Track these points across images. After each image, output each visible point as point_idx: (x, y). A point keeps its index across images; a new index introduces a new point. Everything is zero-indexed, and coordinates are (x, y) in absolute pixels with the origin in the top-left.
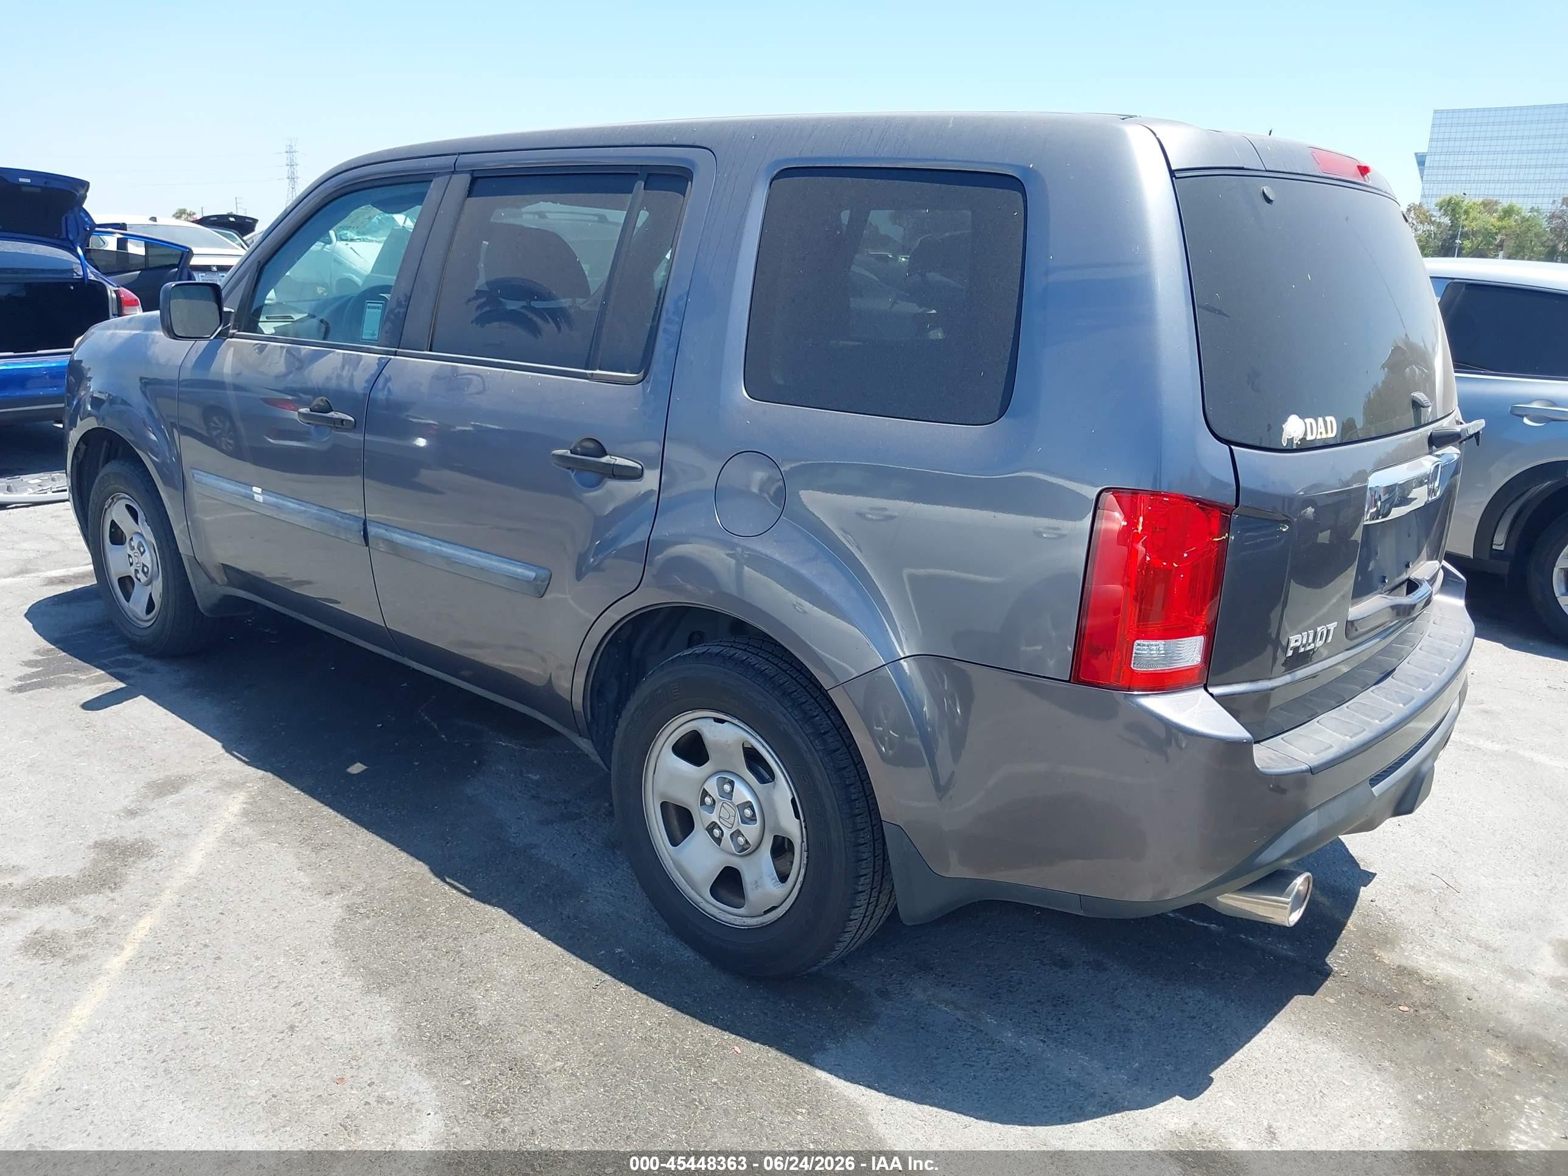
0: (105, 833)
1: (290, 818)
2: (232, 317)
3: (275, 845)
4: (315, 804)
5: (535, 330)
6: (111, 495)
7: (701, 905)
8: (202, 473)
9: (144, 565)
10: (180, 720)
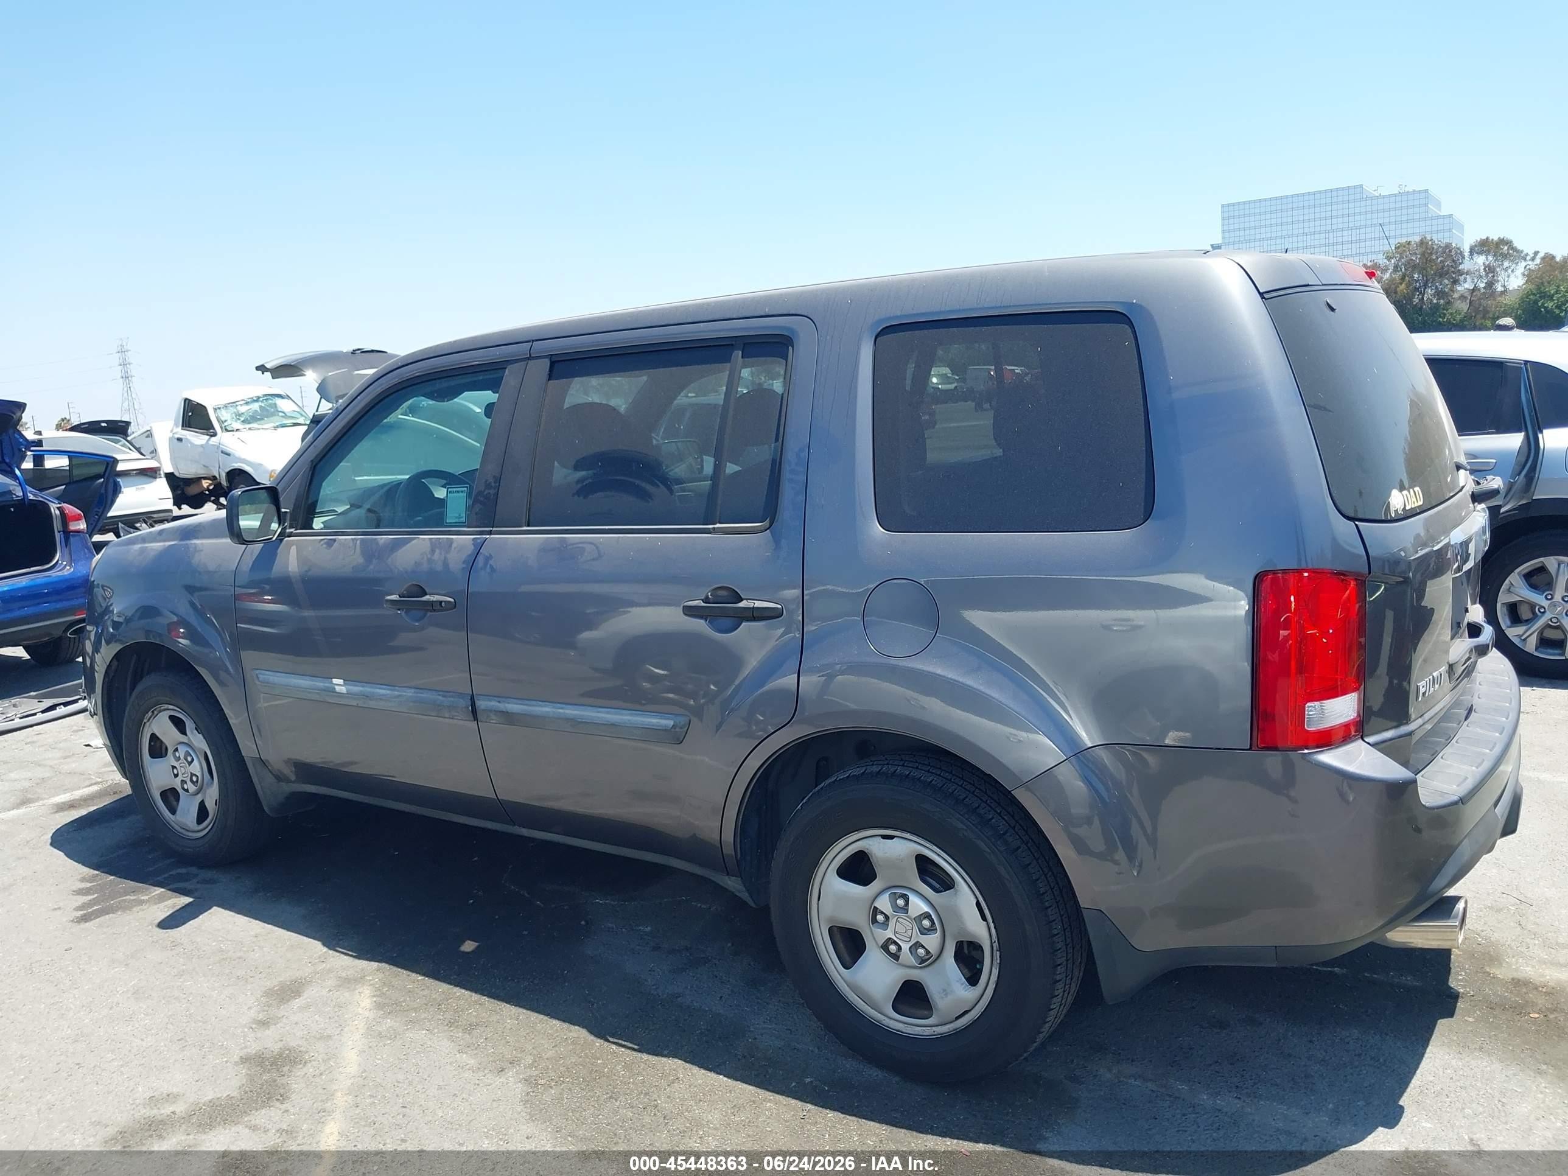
0: (246, 1047)
1: (426, 1005)
2: (288, 515)
3: (424, 1032)
4: (443, 987)
5: (644, 495)
6: (150, 708)
7: (884, 1022)
8: (267, 673)
9: (192, 775)
10: (266, 925)
